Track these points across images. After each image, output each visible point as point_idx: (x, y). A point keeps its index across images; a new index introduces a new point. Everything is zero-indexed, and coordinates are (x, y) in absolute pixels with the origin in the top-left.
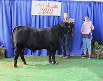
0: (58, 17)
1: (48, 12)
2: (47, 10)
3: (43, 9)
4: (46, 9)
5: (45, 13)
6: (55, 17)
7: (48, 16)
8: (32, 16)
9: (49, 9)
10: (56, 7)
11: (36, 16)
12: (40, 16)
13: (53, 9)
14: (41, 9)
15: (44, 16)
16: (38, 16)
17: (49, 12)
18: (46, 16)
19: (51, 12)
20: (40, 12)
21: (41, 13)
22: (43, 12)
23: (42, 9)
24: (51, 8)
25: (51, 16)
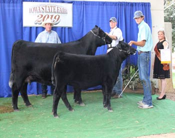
0: (69, 28)
2: (50, 17)
3: (42, 16)
4: (48, 16)
8: (25, 27)
9: (52, 16)
10: (64, 12)
11: (31, 28)
13: (59, 16)
14: (38, 16)
16: (33, 27)
20: (38, 21)
21: (39, 23)
22: (42, 21)
23: (40, 16)
24: (57, 14)
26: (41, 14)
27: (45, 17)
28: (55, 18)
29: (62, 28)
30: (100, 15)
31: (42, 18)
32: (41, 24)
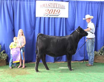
0: (66, 19)
1: (54, 13)
3: (48, 10)
4: (53, 10)
5: (51, 14)
6: (62, 19)
7: (54, 18)
8: (37, 17)
9: (55, 10)
10: (63, 8)
11: (41, 18)
12: (45, 18)
13: (60, 10)
14: (46, 10)
15: (49, 18)
16: (42, 17)
17: (55, 13)
18: (52, 18)
19: (57, 13)
20: (46, 14)
22: (48, 14)
24: (58, 9)
25: (57, 18)
26: (48, 8)
27: (50, 11)
28: (57, 11)
30: (87, 10)
31: (48, 12)
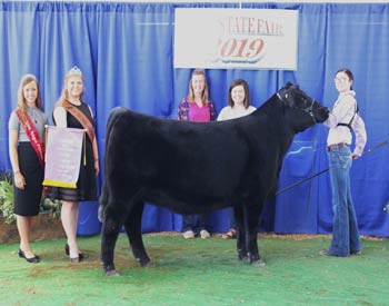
1: (240, 55)
2: (239, 44)
3: (220, 41)
4: (235, 41)
5: (231, 58)
8: (178, 69)
9: (244, 43)
10: (277, 33)
13: (262, 43)
17: (244, 53)
18: (234, 70)
19: (253, 52)
21: (213, 59)
22: (219, 55)
23: (216, 42)
24: (256, 37)
25: (255, 71)
27: (226, 44)
28: (252, 47)
29: (271, 71)
32: (217, 61)
